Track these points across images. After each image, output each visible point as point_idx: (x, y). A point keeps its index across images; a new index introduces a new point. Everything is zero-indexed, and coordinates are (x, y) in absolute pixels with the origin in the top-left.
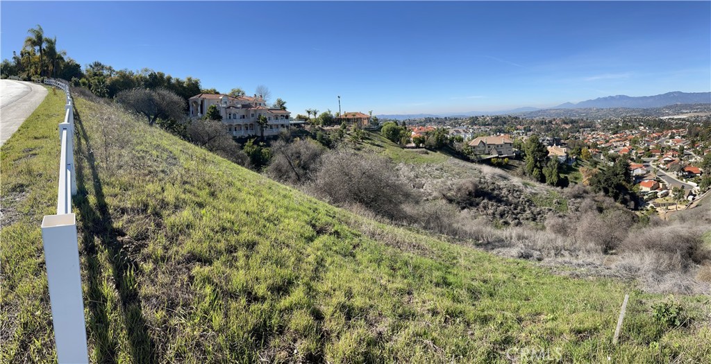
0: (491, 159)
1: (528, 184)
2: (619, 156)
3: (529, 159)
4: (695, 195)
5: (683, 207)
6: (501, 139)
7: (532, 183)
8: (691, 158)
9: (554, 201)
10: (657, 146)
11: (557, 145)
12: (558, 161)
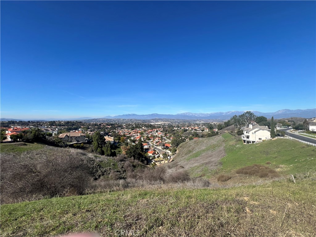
0: (73, 144)
1: (97, 157)
2: (136, 140)
3: (95, 143)
4: (170, 156)
5: (166, 162)
6: (79, 134)
7: (99, 155)
8: (166, 140)
9: (111, 164)
10: (152, 135)
11: (108, 136)
12: (110, 143)
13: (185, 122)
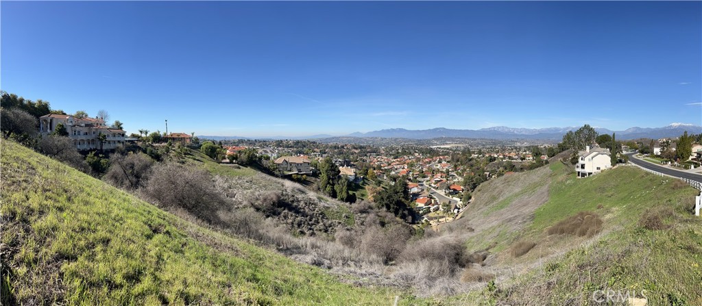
0: (291, 175)
1: (322, 199)
2: (399, 177)
3: (324, 176)
4: (459, 209)
5: (451, 219)
6: (301, 159)
7: (325, 197)
8: (455, 178)
9: (343, 215)
10: (429, 169)
11: (347, 166)
12: (347, 179)
13: (494, 144)
